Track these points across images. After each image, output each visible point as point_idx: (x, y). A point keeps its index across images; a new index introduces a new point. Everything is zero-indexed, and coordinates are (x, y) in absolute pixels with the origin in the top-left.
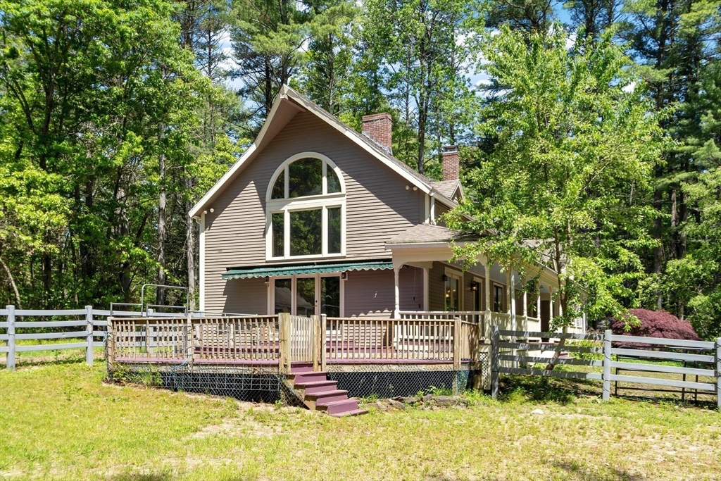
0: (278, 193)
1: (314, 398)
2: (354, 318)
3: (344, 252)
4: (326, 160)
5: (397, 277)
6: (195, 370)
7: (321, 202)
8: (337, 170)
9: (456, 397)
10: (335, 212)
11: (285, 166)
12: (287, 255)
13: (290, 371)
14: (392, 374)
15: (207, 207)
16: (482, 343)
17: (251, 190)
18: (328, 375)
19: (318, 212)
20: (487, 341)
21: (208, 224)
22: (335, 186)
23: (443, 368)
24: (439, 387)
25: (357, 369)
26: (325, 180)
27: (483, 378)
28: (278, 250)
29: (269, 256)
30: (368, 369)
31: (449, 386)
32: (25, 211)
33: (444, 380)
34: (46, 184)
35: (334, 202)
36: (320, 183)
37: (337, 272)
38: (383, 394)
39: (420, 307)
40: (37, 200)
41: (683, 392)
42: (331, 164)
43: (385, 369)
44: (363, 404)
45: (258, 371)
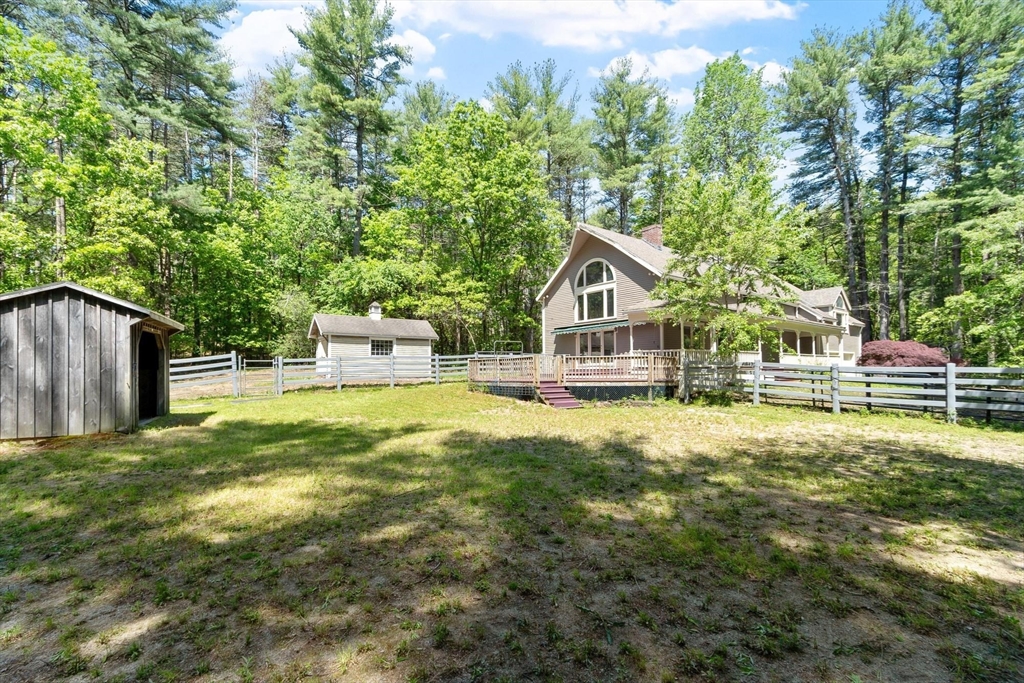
0: (580, 284)
1: (548, 399)
2: (621, 355)
3: (615, 316)
4: (605, 262)
5: (631, 330)
6: (501, 384)
7: (602, 287)
8: (611, 267)
9: (650, 401)
10: (610, 292)
11: (583, 268)
12: (586, 319)
13: (539, 385)
14: (607, 388)
15: (544, 295)
16: (678, 369)
17: (567, 283)
18: (566, 388)
19: (600, 294)
20: (682, 368)
21: (546, 305)
22: (610, 277)
23: (641, 384)
24: (638, 395)
25: (584, 384)
26: (605, 274)
27: (680, 391)
28: (581, 317)
29: (577, 320)
30: (592, 384)
31: (646, 395)
32: (465, 304)
33: (642, 391)
34: (476, 289)
35: (609, 286)
36: (602, 276)
37: (611, 328)
38: (601, 398)
39: (658, 348)
40: (471, 297)
41: (814, 401)
42: (608, 264)
43: (602, 384)
44: (586, 404)
45: (525, 385)
